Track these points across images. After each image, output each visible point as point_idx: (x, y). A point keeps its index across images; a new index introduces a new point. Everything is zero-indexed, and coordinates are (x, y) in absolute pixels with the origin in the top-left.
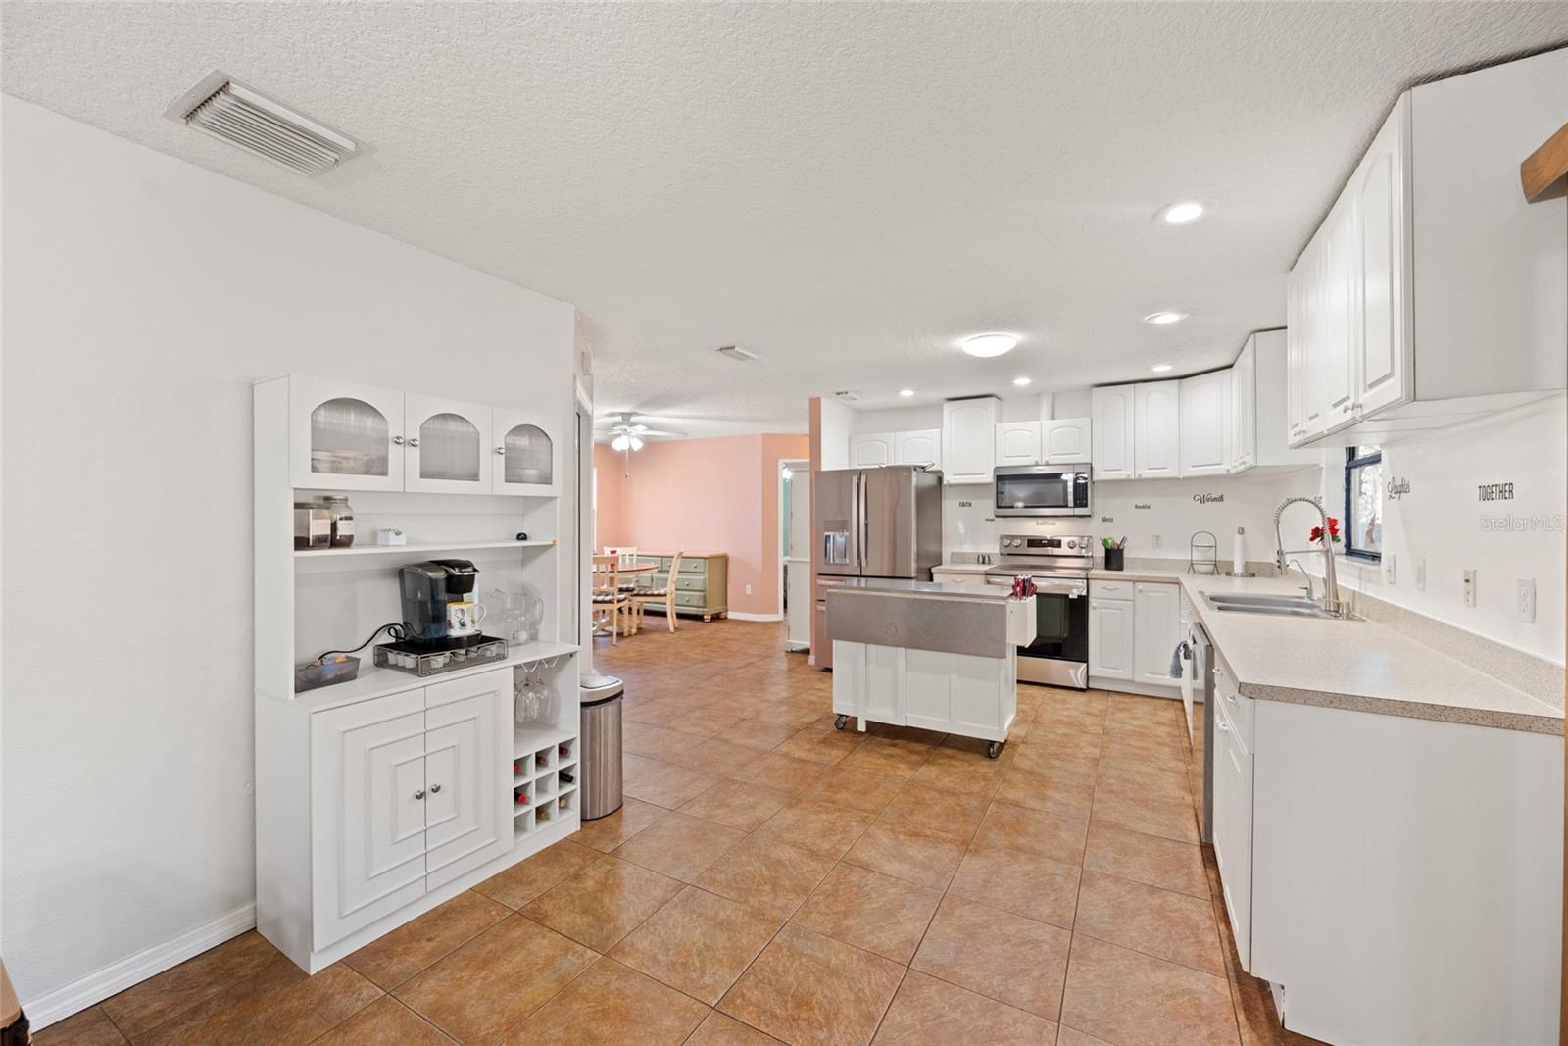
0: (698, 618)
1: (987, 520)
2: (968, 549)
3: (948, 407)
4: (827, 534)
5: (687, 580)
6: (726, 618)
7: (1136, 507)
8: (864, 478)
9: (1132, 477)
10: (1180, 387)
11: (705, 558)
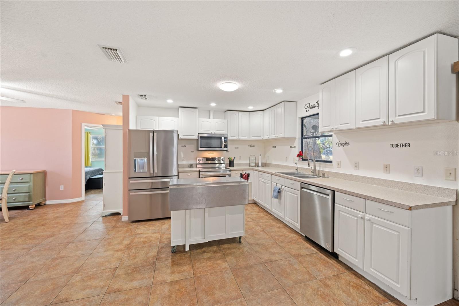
0: (26, 207)
1: (191, 152)
2: (184, 162)
3: (180, 109)
4: (135, 159)
5: (13, 187)
6: (45, 204)
7: (235, 148)
8: (155, 134)
9: (238, 139)
10: (249, 113)
11: (30, 174)
